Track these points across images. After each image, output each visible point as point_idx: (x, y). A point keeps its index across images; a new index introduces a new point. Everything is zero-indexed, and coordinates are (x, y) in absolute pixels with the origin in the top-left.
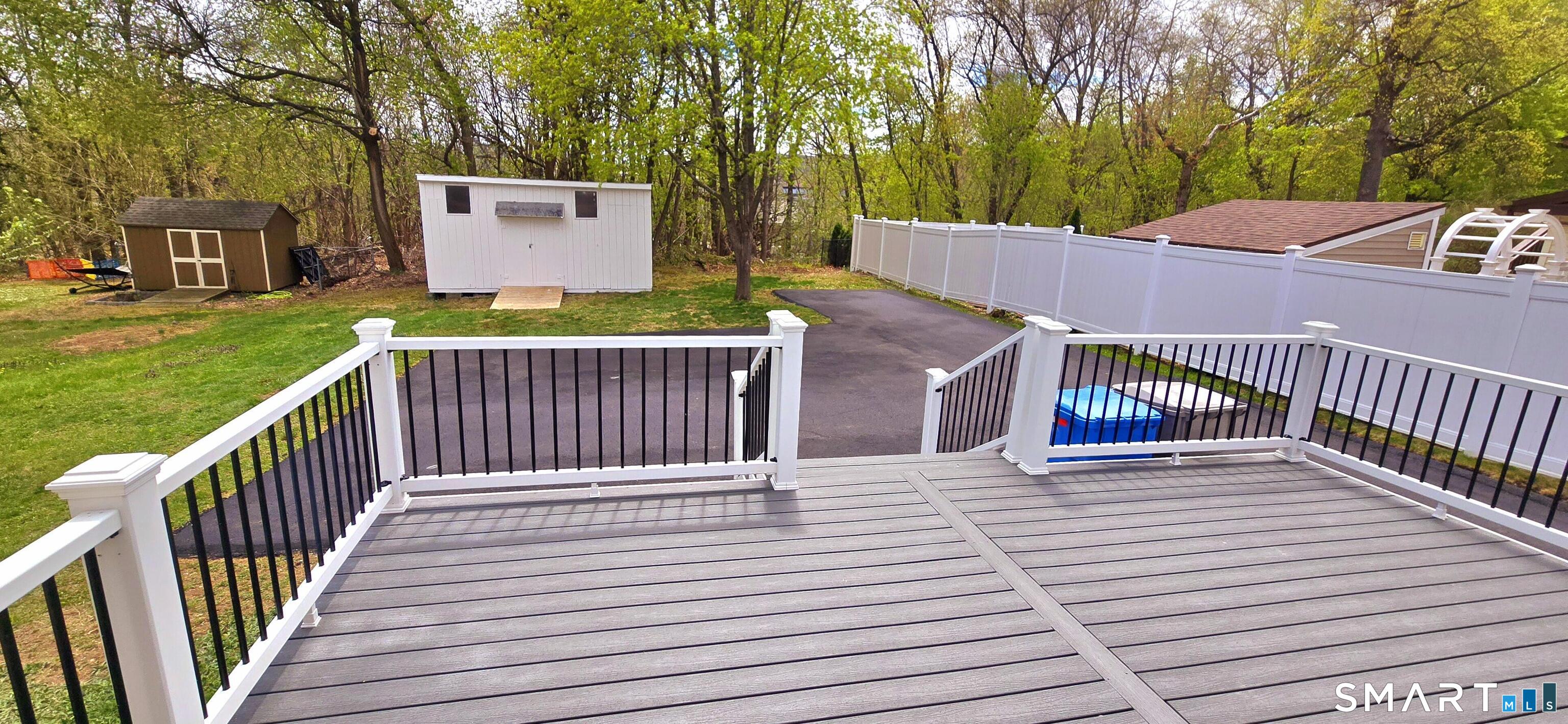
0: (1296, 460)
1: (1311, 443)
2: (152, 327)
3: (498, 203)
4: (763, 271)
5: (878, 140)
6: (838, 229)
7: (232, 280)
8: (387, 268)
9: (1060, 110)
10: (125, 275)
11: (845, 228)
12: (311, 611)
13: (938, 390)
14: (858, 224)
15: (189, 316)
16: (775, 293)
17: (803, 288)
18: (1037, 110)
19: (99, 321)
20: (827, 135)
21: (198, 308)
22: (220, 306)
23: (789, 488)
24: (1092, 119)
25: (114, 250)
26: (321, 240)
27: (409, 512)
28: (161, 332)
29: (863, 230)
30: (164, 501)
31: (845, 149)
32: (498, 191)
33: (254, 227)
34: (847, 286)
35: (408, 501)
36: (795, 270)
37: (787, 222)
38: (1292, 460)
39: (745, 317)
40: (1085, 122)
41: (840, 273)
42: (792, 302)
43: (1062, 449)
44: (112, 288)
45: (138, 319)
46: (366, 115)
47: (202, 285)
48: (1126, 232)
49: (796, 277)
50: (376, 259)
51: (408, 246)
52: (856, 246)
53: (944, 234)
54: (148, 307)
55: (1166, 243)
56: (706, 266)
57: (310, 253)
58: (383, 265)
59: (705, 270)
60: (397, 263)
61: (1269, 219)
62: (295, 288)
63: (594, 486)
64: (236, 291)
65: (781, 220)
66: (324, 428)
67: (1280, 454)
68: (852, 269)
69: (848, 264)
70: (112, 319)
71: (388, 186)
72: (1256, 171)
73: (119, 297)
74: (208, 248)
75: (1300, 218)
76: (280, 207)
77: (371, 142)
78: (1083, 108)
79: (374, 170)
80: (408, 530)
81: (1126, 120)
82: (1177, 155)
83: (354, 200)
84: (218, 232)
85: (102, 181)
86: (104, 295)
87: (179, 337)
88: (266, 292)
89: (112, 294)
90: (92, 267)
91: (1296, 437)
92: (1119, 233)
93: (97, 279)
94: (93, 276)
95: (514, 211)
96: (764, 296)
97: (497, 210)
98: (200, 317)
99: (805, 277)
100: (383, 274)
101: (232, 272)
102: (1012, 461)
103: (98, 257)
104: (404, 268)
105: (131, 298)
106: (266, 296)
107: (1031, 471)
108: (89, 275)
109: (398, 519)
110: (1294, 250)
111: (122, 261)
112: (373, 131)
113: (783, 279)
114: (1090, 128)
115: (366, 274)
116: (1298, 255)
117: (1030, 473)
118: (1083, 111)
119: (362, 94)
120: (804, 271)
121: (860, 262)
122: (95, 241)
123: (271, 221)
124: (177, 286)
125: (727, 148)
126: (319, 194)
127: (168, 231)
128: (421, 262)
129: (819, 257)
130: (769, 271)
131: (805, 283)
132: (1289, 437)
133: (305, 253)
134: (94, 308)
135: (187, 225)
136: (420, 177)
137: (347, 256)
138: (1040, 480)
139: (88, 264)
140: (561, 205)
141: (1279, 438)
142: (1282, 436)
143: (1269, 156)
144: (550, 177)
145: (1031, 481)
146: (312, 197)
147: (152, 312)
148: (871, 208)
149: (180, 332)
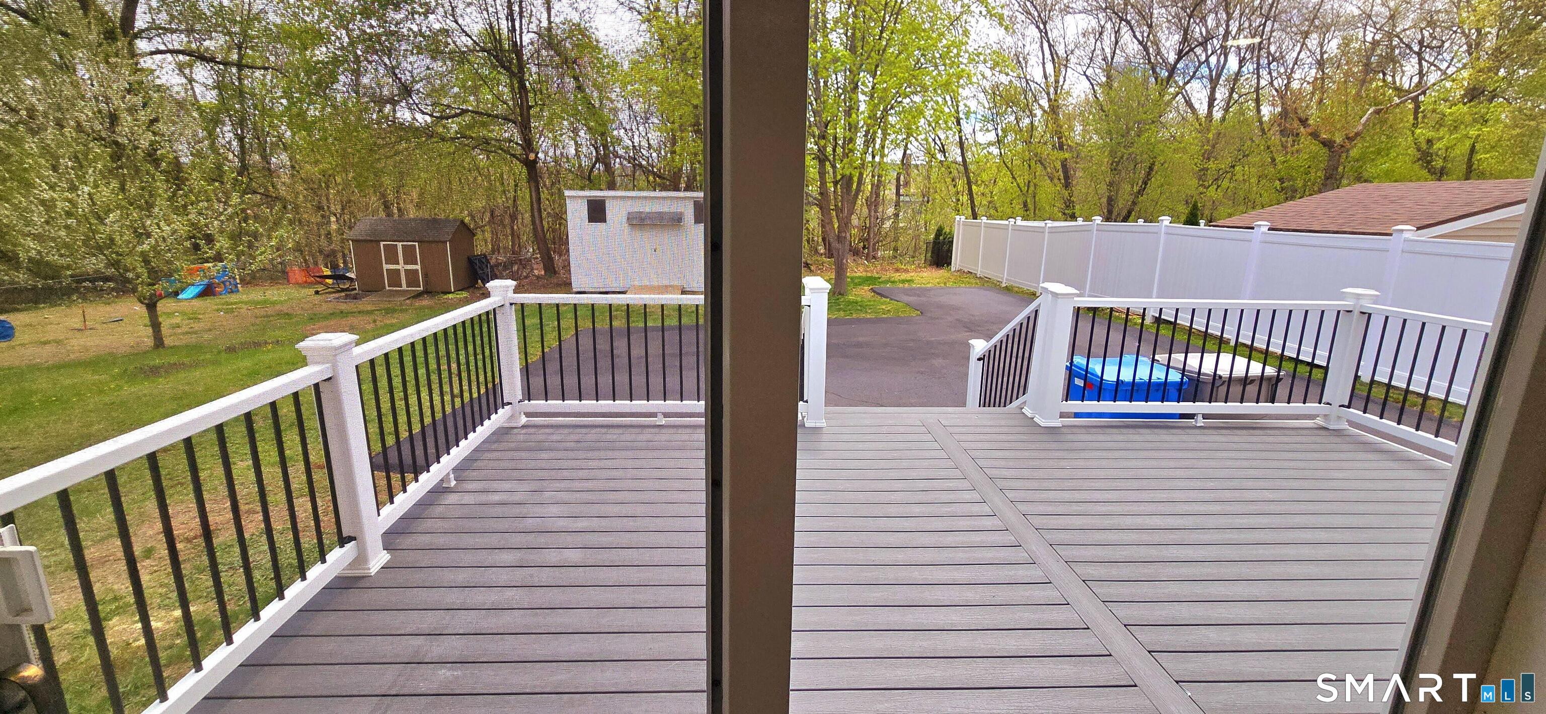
0: (1336, 427)
1: (1351, 410)
2: (370, 318)
3: (629, 213)
4: (867, 271)
5: (990, 144)
6: (939, 232)
7: (426, 283)
8: (543, 273)
9: (1189, 103)
10: (351, 279)
11: (947, 230)
12: (448, 474)
13: (979, 359)
14: (959, 224)
15: (394, 311)
16: (872, 290)
17: (901, 285)
18: (1162, 106)
19: (331, 314)
20: (938, 142)
21: (401, 305)
22: (418, 303)
23: (818, 425)
24: (1226, 110)
25: (345, 262)
26: (493, 252)
27: (524, 427)
28: (375, 321)
29: (964, 230)
30: (357, 367)
31: (955, 153)
32: (629, 202)
33: (442, 240)
34: (945, 284)
35: (524, 420)
36: (897, 270)
37: (895, 227)
38: (1331, 427)
39: (839, 310)
40: (1217, 114)
41: (942, 273)
42: (887, 297)
43: (1076, 405)
44: (343, 290)
45: (359, 312)
46: (529, 144)
47: (404, 287)
48: (1227, 222)
49: (897, 276)
50: (535, 266)
51: (560, 255)
52: (957, 249)
53: (1041, 231)
54: (366, 303)
55: (1265, 229)
56: (812, 268)
57: (484, 261)
58: (539, 271)
59: (811, 271)
60: (550, 268)
61: (1392, 202)
62: (471, 290)
63: (660, 416)
64: (427, 292)
65: (888, 224)
66: (483, 391)
67: (1319, 421)
68: (953, 269)
69: (949, 264)
70: (342, 312)
71: (545, 203)
72: (1425, 157)
73: (347, 296)
74: (410, 258)
75: (1430, 198)
76: (462, 222)
77: (531, 166)
78: (1215, 100)
79: (533, 189)
80: (521, 437)
81: (1266, 110)
82: (1322, 143)
83: (520, 217)
84: (417, 244)
85: (339, 207)
86: (337, 295)
87: (386, 325)
88: (450, 293)
89: (343, 294)
90: (329, 273)
91: (1336, 404)
92: (1219, 223)
93: (333, 284)
94: (330, 281)
95: (642, 220)
96: (862, 292)
97: (628, 219)
98: (402, 311)
99: (904, 276)
100: (538, 277)
101: (425, 275)
102: (1029, 415)
103: (334, 267)
104: (555, 272)
105: (355, 298)
106: (450, 296)
107: (1043, 422)
108: (327, 281)
109: (516, 431)
110: (1402, 231)
111: (349, 270)
112: (532, 156)
113: (884, 278)
114: (1223, 119)
115: (526, 277)
116: (1406, 235)
117: (1042, 424)
118: (1216, 103)
119: (525, 127)
120: (906, 271)
121: (961, 261)
122: (333, 253)
123: (454, 234)
124: (387, 288)
125: (826, 156)
126: (492, 213)
127: (382, 243)
128: (567, 266)
129: (923, 257)
130: (872, 271)
131: (903, 281)
132: (1328, 404)
133: (479, 260)
134: (330, 305)
135: (395, 238)
136: (567, 193)
137: (512, 264)
138: (1052, 431)
139: (327, 272)
140: (681, 214)
141: (1317, 405)
142: (1320, 403)
143: (1440, 139)
144: (677, 189)
145: (1042, 431)
146: (487, 217)
147: (369, 308)
148: (980, 211)
149: (388, 322)
